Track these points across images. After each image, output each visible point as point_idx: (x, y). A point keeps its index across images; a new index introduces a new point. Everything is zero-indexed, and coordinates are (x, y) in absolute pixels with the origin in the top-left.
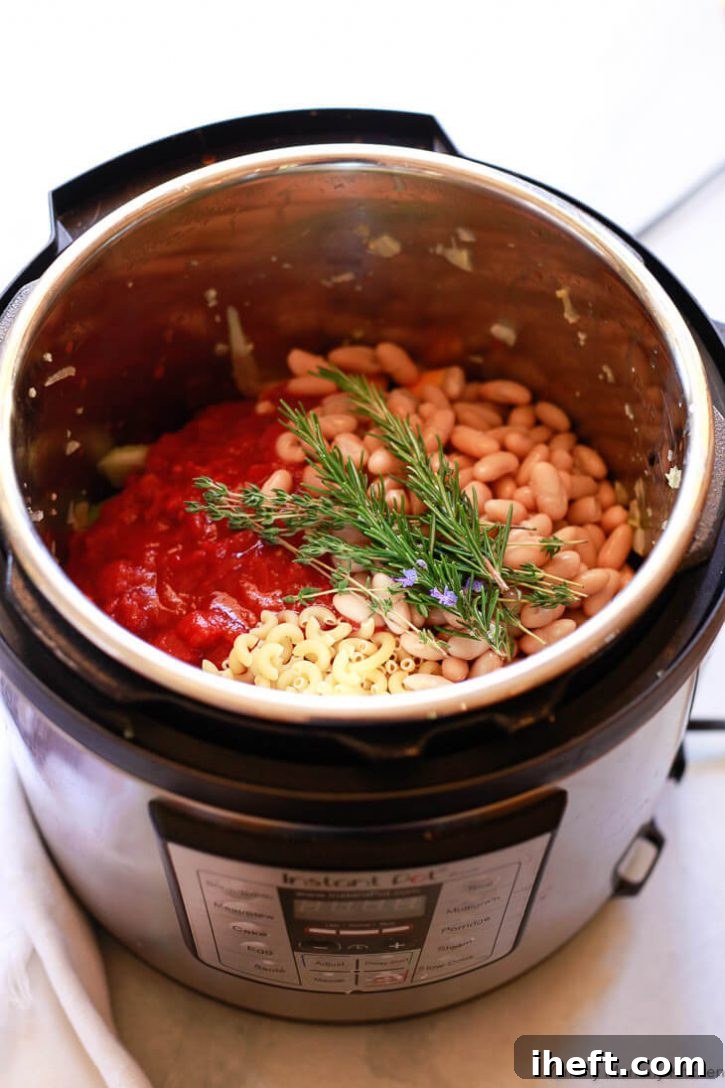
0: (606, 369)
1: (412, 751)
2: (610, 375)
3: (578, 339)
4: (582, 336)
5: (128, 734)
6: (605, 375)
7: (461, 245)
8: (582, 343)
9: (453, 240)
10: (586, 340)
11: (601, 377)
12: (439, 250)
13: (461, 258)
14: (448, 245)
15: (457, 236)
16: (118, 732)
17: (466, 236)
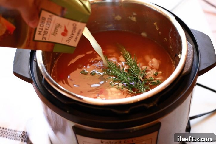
0: (165, 39)
1: (127, 112)
2: (166, 40)
3: (159, 33)
4: (160, 32)
5: (68, 112)
6: (165, 40)
7: (134, 16)
8: (160, 34)
9: (132, 15)
10: (161, 33)
11: (164, 41)
12: (129, 18)
13: (134, 19)
14: (131, 16)
15: (133, 14)
16: (66, 111)
17: (135, 14)
